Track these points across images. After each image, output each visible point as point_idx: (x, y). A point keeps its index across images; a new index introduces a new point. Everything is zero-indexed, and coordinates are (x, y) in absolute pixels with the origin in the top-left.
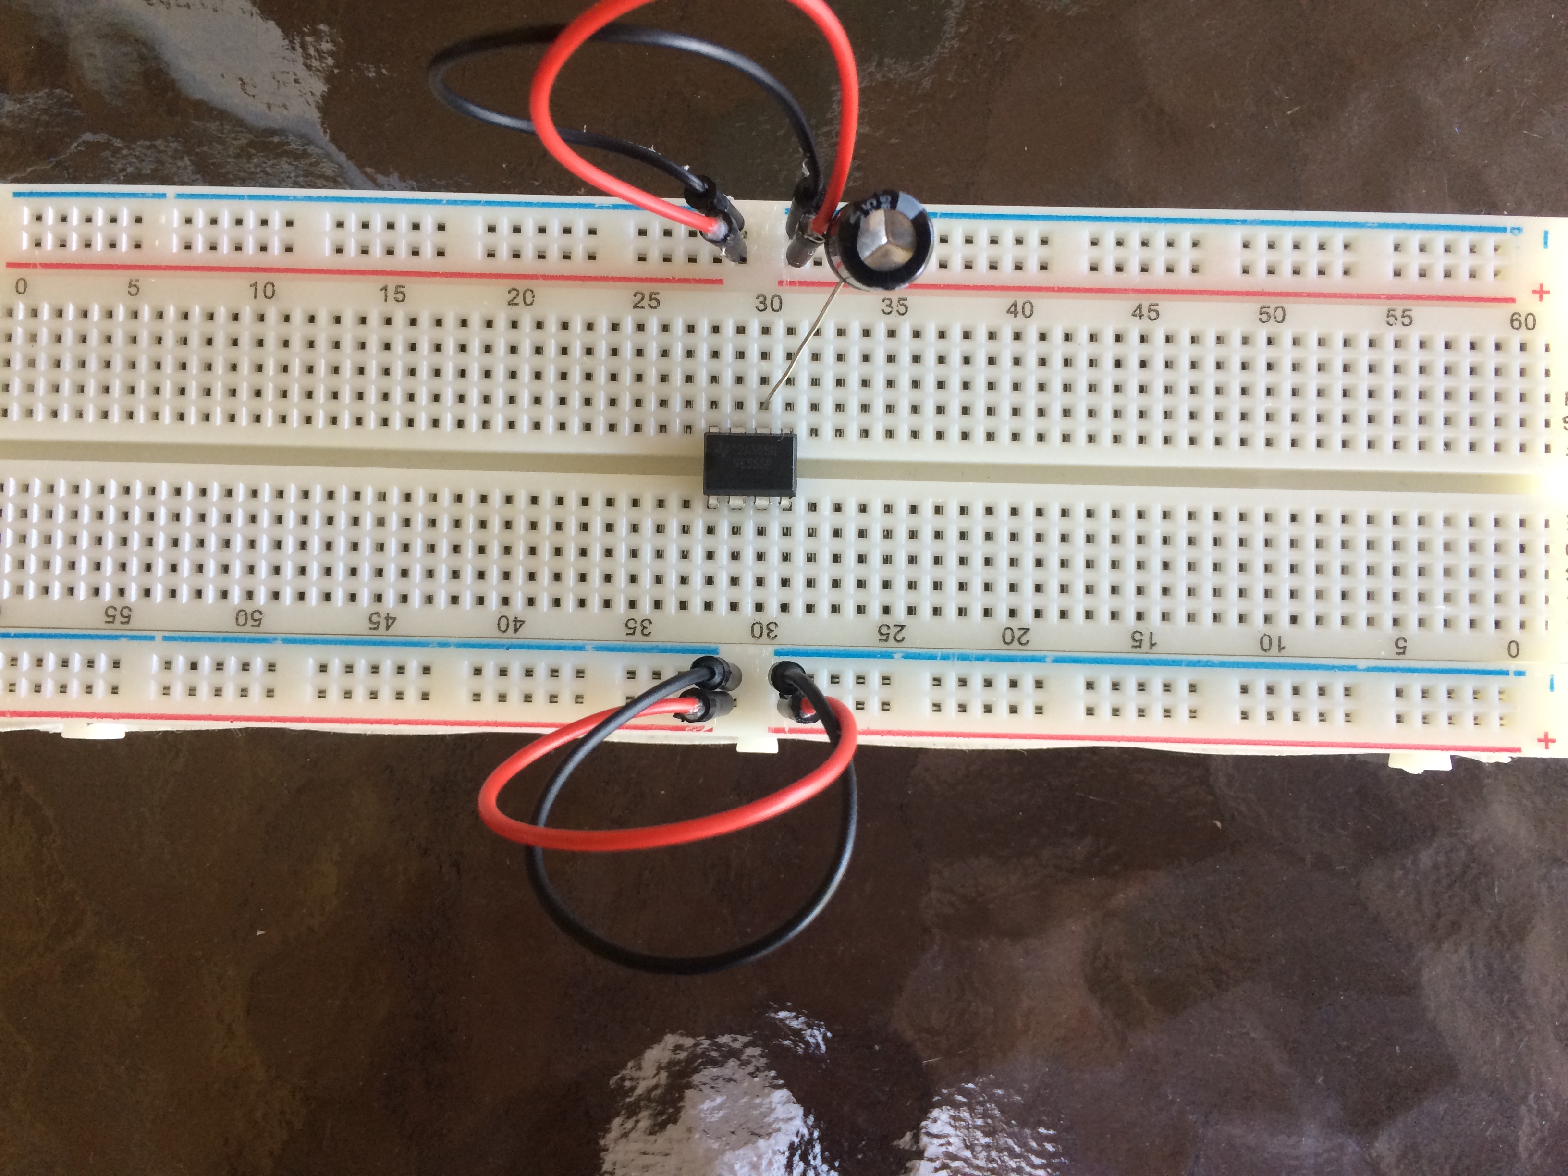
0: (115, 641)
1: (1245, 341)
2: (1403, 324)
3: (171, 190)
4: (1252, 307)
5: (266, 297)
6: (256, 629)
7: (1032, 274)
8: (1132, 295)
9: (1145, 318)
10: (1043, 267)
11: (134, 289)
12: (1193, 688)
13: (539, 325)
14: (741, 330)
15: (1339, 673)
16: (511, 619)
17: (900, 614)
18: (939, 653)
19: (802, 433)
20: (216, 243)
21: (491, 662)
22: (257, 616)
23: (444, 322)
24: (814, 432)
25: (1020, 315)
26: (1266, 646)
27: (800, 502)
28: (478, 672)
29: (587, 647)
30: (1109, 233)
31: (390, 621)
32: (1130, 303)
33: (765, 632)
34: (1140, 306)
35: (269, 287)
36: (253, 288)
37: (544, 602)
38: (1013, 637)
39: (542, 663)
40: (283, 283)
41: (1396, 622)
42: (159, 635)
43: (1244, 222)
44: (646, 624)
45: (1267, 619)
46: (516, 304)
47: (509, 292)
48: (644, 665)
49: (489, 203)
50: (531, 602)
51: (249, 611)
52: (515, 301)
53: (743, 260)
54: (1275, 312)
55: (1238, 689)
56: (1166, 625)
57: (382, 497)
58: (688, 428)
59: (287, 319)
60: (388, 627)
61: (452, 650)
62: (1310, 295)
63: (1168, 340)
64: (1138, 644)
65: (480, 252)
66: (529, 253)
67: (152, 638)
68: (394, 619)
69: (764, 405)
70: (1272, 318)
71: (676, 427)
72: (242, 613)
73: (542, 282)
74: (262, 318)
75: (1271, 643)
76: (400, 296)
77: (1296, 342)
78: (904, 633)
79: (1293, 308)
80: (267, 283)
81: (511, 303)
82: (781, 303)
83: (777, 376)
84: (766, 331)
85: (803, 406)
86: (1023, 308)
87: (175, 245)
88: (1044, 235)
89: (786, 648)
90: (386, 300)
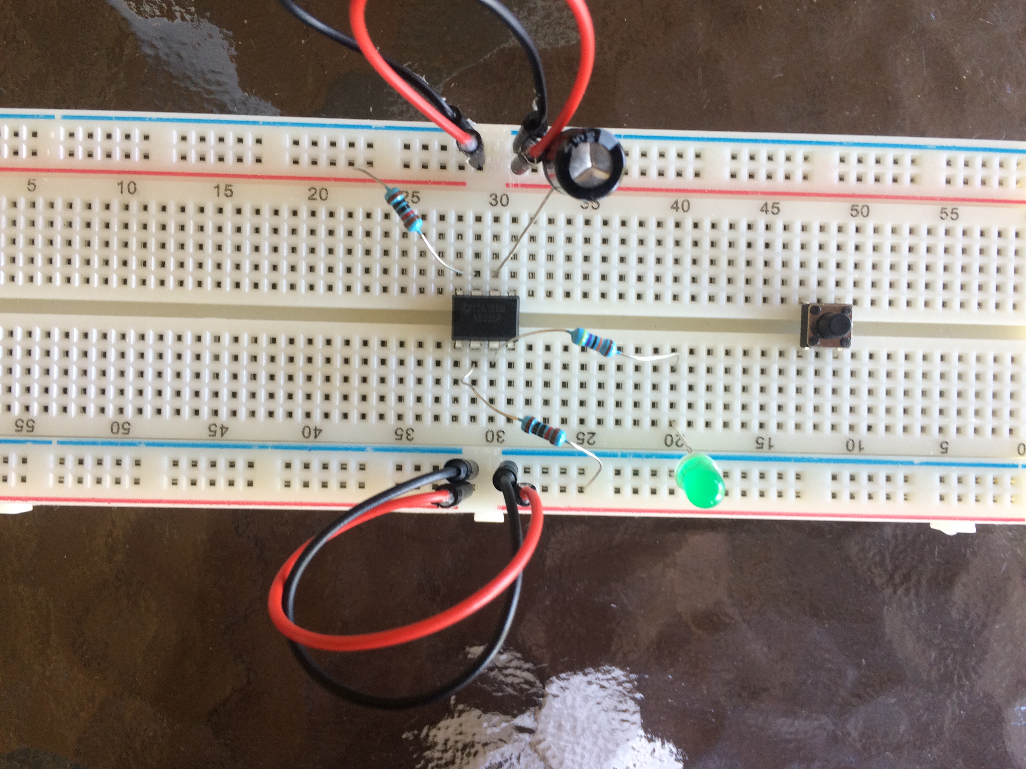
0: (22, 445)
1: (840, 229)
2: (952, 219)
3: (58, 113)
4: (845, 205)
5: (129, 192)
6: (125, 436)
7: (689, 179)
8: (760, 196)
9: (770, 213)
10: (697, 175)
11: (32, 186)
12: (798, 477)
13: (332, 214)
14: (478, 219)
15: (901, 467)
16: (312, 428)
17: (592, 424)
18: (619, 452)
19: (522, 294)
20: (92, 152)
21: (297, 459)
22: (126, 426)
23: (262, 212)
24: (531, 294)
25: (680, 210)
26: (850, 447)
27: (521, 345)
28: (288, 466)
29: (368, 449)
30: (745, 151)
31: (224, 430)
32: (759, 202)
33: (496, 437)
34: (766, 205)
35: (132, 186)
36: (120, 186)
37: (336, 416)
38: (672, 441)
39: (335, 459)
40: (141, 182)
41: (941, 430)
42: (55, 440)
43: (841, 144)
44: (410, 432)
45: (851, 428)
46: (315, 199)
47: (310, 190)
48: (409, 462)
49: (293, 124)
50: (327, 415)
51: (121, 423)
52: (314, 197)
53: (480, 168)
54: (862, 209)
55: (830, 477)
56: (781, 433)
57: (217, 339)
58: (440, 291)
59: (145, 208)
60: (222, 434)
61: (270, 450)
62: (887, 197)
63: (785, 228)
64: (760, 446)
65: (287, 160)
66: (323, 162)
67: (50, 442)
68: (227, 429)
69: (496, 274)
70: (860, 213)
71: (431, 289)
72: (116, 425)
73: (333, 183)
74: (127, 208)
75: (854, 445)
76: (229, 193)
77: (876, 230)
78: (595, 438)
79: (874, 206)
80: (131, 182)
81: (311, 198)
82: (508, 200)
83: (505, 253)
84: (496, 220)
85: (523, 275)
86: (683, 205)
87: (62, 154)
88: (698, 152)
89: (510, 449)
90: (218, 196)
